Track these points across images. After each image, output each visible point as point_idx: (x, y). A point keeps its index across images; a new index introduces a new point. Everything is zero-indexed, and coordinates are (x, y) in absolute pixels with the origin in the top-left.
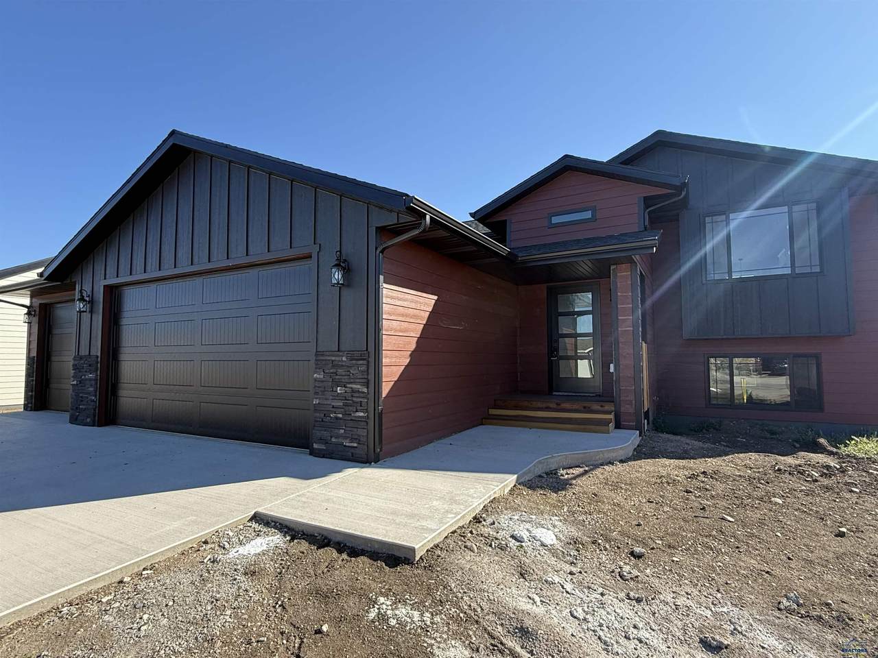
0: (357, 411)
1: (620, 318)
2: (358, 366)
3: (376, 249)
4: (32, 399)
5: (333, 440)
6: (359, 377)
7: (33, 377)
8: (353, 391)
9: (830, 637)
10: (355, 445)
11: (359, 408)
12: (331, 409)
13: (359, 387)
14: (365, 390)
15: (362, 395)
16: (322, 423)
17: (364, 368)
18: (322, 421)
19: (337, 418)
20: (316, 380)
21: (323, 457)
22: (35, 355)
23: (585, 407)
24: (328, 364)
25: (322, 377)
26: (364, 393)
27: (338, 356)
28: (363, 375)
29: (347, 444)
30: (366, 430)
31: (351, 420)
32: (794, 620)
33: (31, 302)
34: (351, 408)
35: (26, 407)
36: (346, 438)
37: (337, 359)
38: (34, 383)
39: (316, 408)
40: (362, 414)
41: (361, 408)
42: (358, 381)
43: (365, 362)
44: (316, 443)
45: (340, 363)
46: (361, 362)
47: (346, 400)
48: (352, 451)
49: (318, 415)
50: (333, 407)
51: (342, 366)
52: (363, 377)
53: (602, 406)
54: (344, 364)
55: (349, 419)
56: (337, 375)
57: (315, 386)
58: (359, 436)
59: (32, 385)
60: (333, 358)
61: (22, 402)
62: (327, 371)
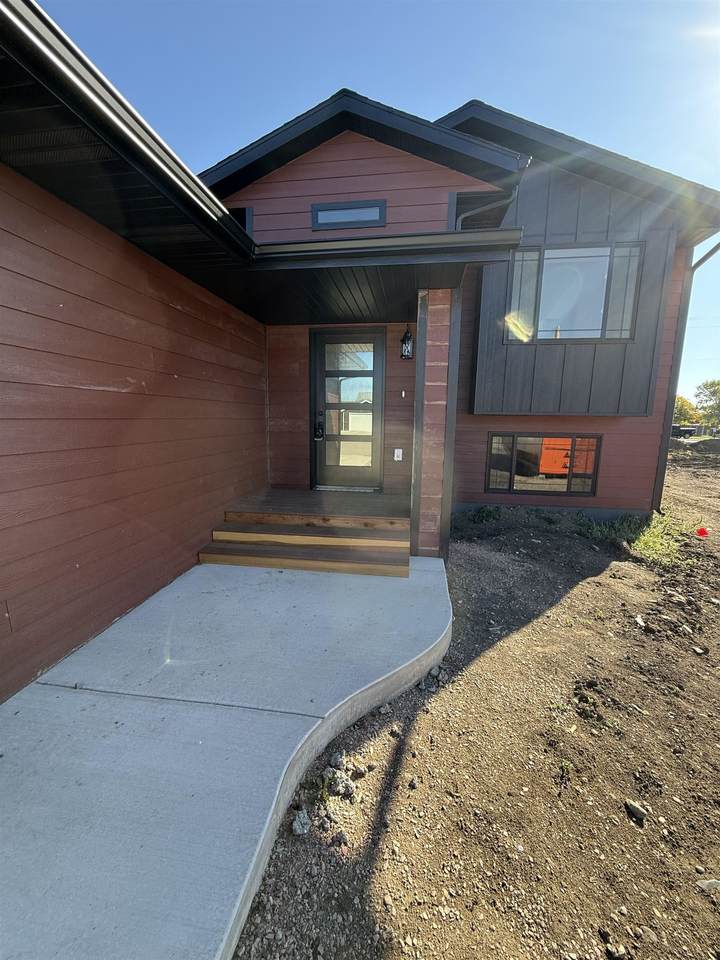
1: (427, 384)
23: (366, 524)
53: (392, 523)
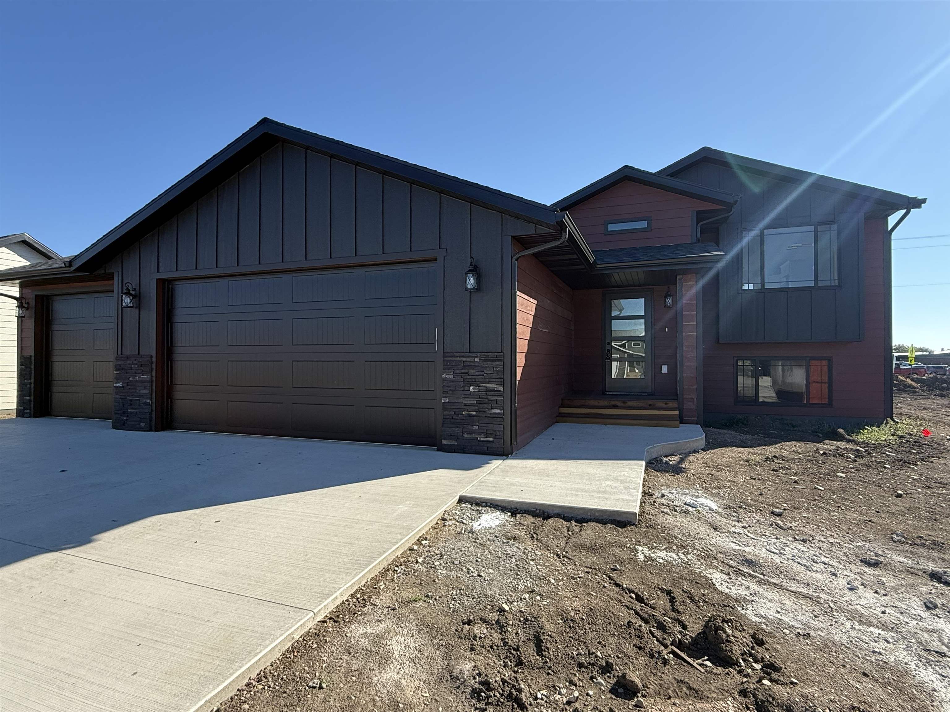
0: (492, 409)
1: (684, 323)
2: (493, 366)
3: (512, 258)
4: (30, 404)
5: (466, 435)
6: (494, 377)
7: (30, 379)
8: (488, 390)
9: (936, 555)
10: (491, 439)
11: (495, 405)
12: (464, 407)
13: (494, 386)
14: (501, 389)
15: (496, 393)
16: (452, 420)
17: (500, 368)
18: (452, 419)
19: (470, 415)
20: (444, 380)
21: (454, 452)
22: (32, 354)
23: (650, 405)
24: (459, 365)
25: (451, 377)
26: (500, 391)
27: (469, 357)
28: (498, 375)
29: (482, 439)
30: (502, 426)
31: (486, 417)
32: (907, 547)
33: (21, 292)
34: (486, 406)
35: (20, 413)
36: (480, 433)
37: (468, 359)
38: (33, 385)
39: (445, 407)
40: (498, 411)
41: (497, 406)
42: (494, 380)
43: (501, 363)
44: (445, 439)
45: (473, 364)
46: (497, 363)
47: (480, 398)
48: (489, 445)
49: (447, 412)
50: (465, 405)
51: (476, 366)
52: (499, 376)
53: (666, 404)
54: (477, 364)
55: (484, 415)
56: (469, 375)
57: (444, 386)
58: (495, 431)
59: (30, 388)
60: (464, 359)
61: (15, 407)
62: (458, 371)
